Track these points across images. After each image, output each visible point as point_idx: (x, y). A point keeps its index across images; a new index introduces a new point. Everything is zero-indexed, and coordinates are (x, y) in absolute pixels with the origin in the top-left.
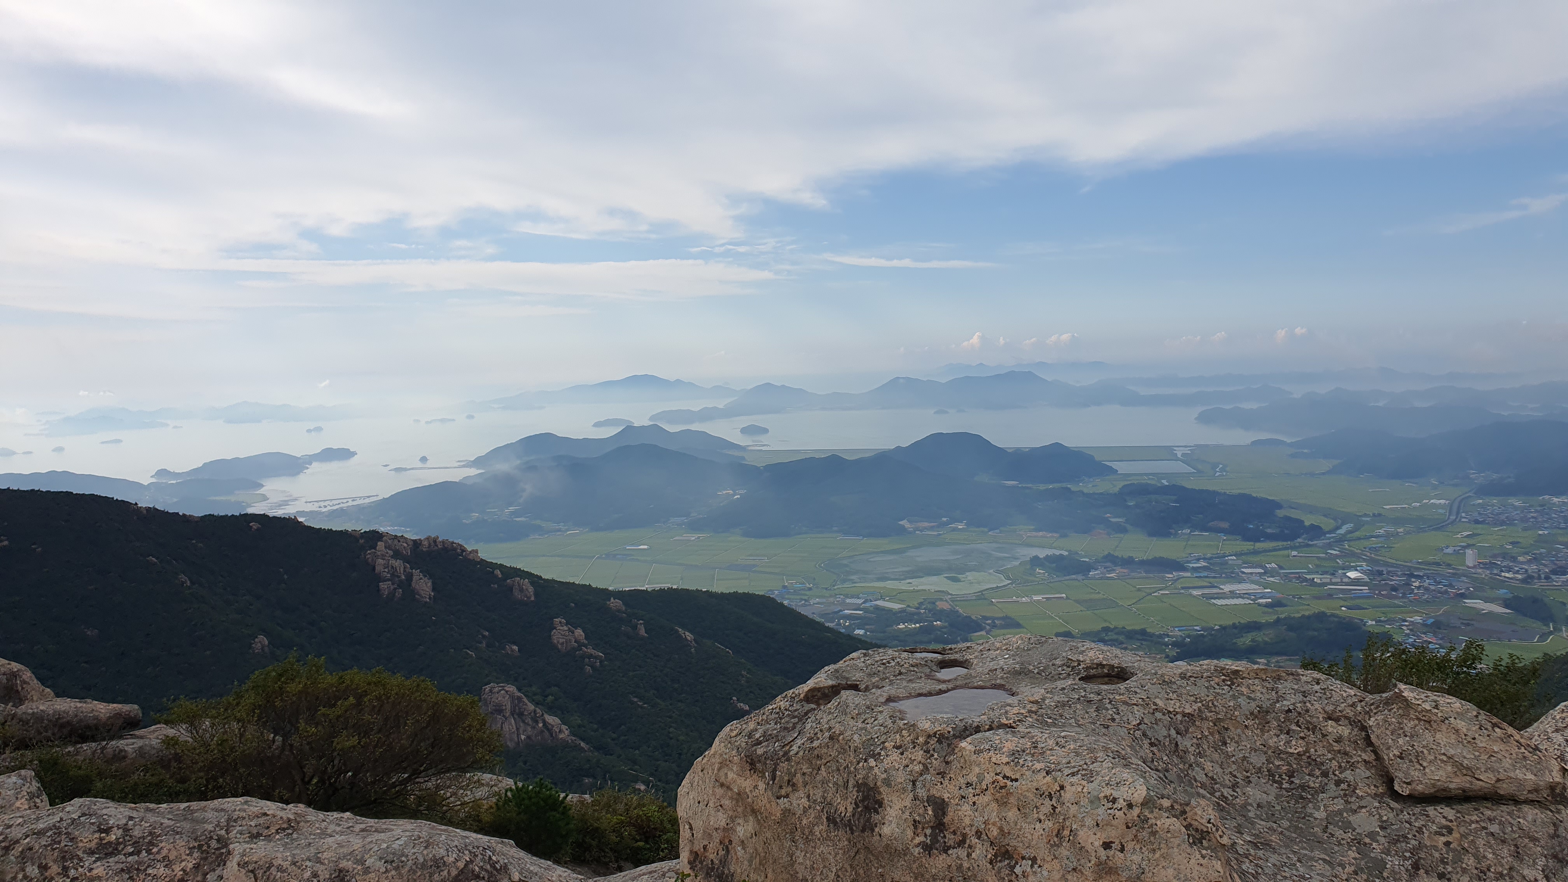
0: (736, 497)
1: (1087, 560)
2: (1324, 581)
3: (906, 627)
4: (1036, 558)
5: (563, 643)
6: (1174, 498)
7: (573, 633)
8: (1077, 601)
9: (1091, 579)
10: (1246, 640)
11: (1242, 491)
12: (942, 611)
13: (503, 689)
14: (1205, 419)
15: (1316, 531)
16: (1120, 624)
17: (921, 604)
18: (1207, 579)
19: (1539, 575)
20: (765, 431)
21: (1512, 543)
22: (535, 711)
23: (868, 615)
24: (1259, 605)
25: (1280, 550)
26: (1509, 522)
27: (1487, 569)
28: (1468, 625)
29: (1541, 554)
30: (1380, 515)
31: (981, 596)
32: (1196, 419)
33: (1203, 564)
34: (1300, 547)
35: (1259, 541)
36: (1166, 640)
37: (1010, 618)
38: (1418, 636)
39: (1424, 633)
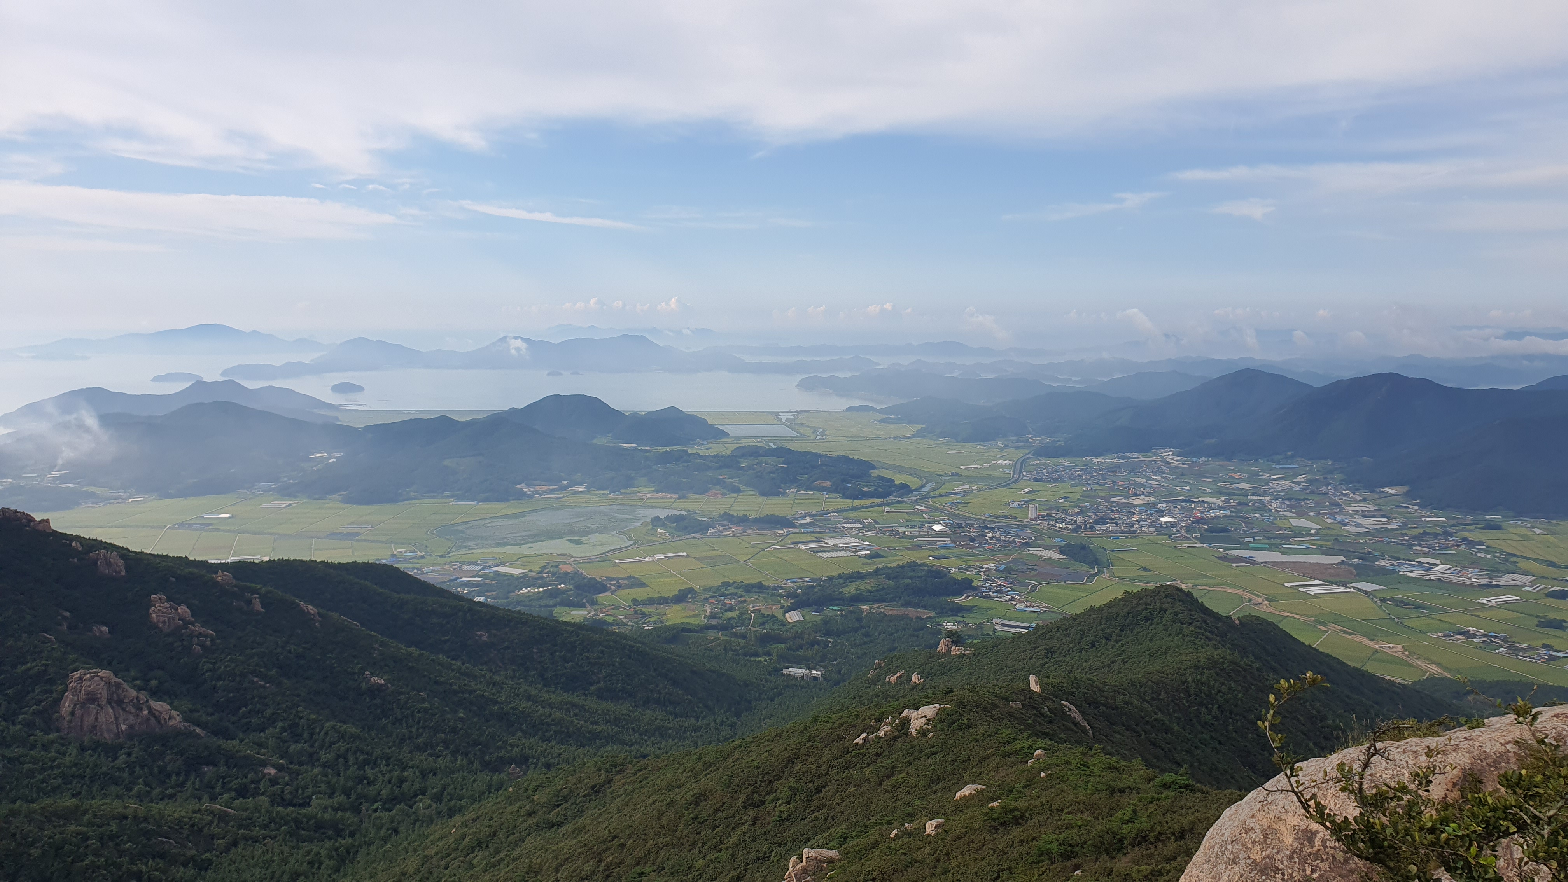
0: (331, 460)
1: (705, 519)
2: (914, 533)
3: (529, 591)
4: (657, 519)
5: (164, 622)
6: (782, 459)
7: (176, 610)
8: (697, 559)
9: (709, 537)
10: (851, 589)
11: (841, 453)
12: (566, 574)
13: (97, 676)
14: (807, 385)
15: (905, 489)
16: (737, 578)
17: (544, 568)
18: (812, 535)
19: (1086, 525)
20: (360, 389)
21: (1064, 498)
22: (137, 698)
23: (487, 581)
24: (860, 556)
25: (875, 506)
26: (1060, 479)
27: (1045, 520)
28: (1033, 569)
29: (1086, 506)
30: (957, 474)
31: (605, 557)
32: (797, 386)
33: (809, 520)
34: (892, 503)
35: (856, 499)
36: (780, 591)
37: (634, 578)
38: (994, 582)
39: (998, 578)
